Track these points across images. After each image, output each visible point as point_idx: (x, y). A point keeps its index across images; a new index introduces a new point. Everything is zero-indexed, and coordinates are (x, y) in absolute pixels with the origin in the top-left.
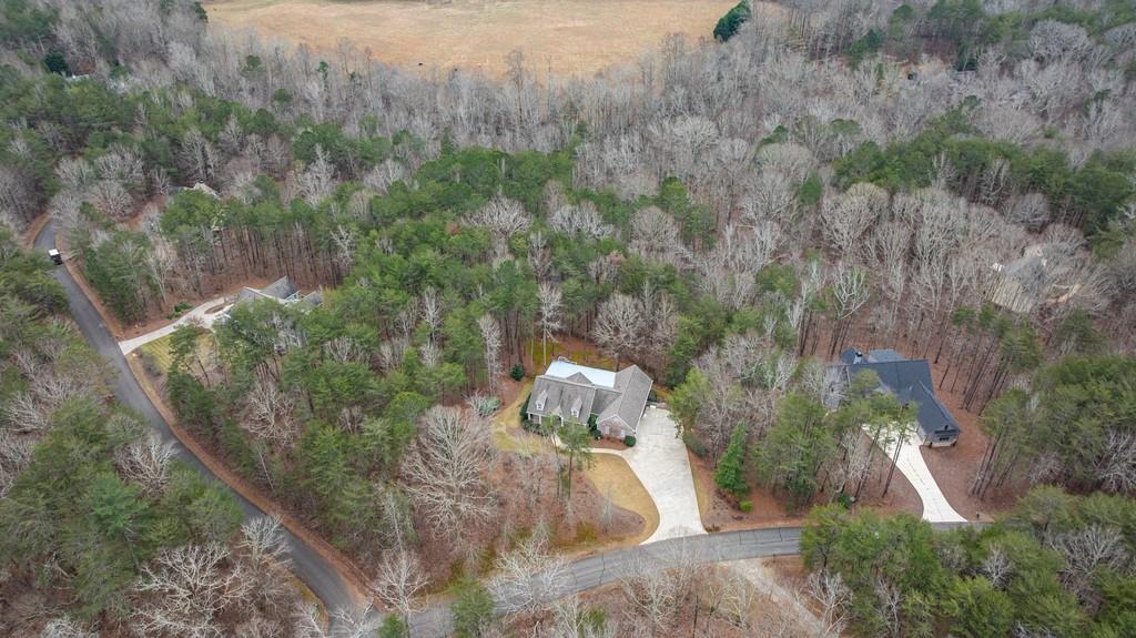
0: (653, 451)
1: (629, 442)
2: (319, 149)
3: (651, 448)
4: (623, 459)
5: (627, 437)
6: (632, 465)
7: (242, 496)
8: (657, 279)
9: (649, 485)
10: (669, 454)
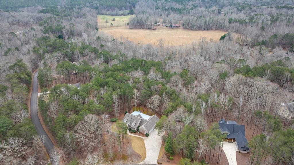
0: (153, 139)
1: (147, 135)
2: (102, 56)
3: (153, 138)
4: (143, 139)
5: (147, 134)
6: (145, 141)
7: (45, 132)
8: (169, 93)
9: (147, 147)
10: (157, 140)
